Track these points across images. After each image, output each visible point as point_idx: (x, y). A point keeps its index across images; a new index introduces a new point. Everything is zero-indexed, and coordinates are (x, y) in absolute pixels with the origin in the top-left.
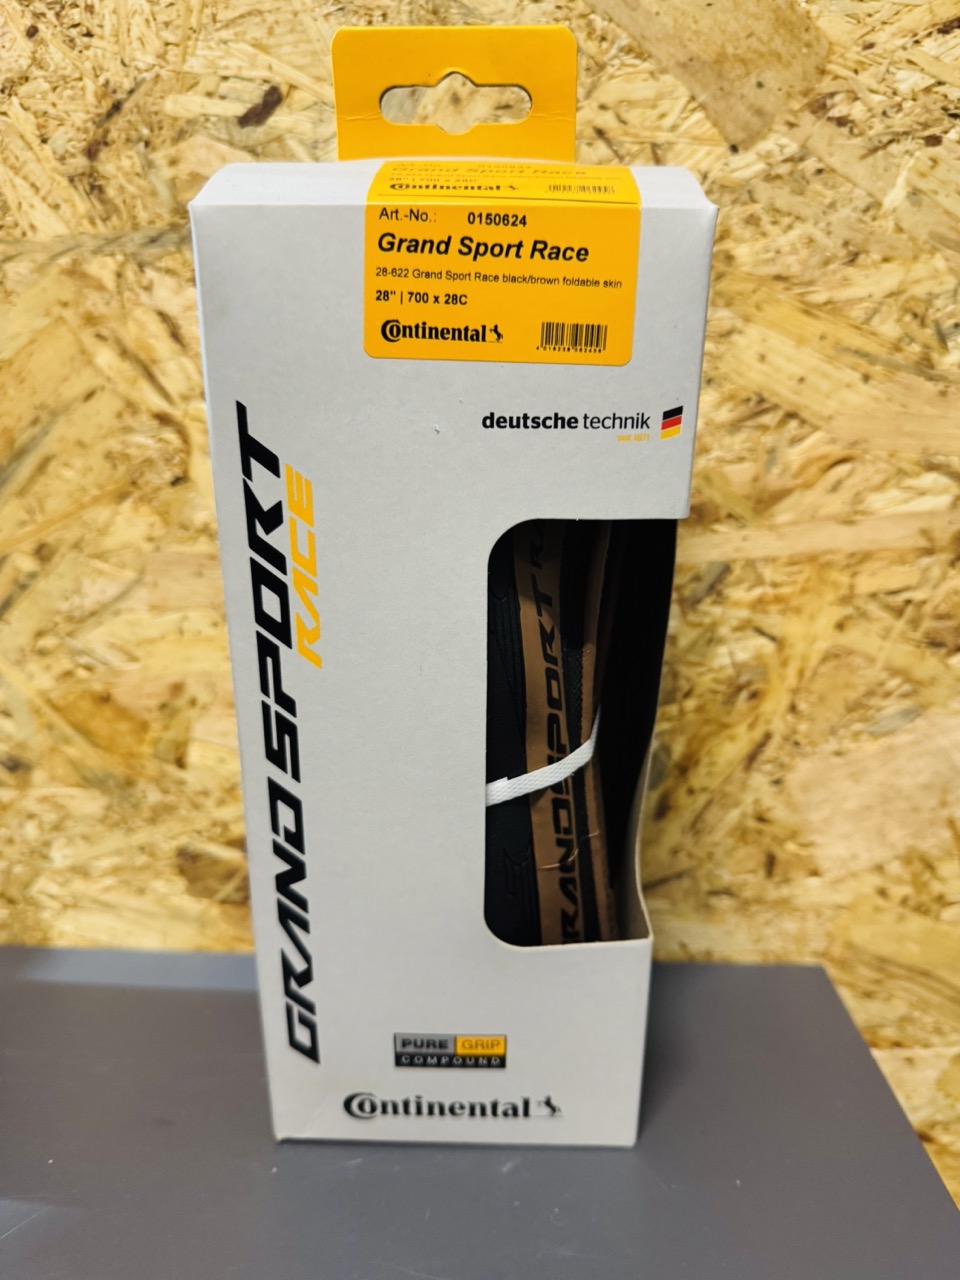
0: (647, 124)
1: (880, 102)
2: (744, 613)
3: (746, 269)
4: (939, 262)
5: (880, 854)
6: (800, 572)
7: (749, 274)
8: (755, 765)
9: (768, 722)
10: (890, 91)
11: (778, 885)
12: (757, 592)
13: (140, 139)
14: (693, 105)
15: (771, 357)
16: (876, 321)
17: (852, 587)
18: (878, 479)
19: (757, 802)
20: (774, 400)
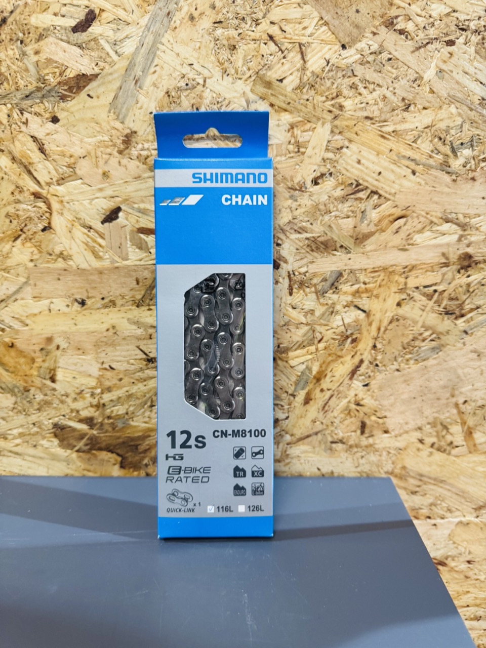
0: (297, 32)
1: (422, 21)
2: (350, 298)
3: (349, 112)
4: (453, 109)
5: (420, 422)
6: (379, 276)
7: (353, 116)
8: (355, 376)
9: (361, 354)
10: (427, 16)
11: (367, 438)
12: (356, 287)
13: (18, 40)
14: (321, 22)
15: (363, 161)
16: (419, 141)
17: (406, 284)
18: (420, 226)
19: (356, 395)
20: (366, 184)
